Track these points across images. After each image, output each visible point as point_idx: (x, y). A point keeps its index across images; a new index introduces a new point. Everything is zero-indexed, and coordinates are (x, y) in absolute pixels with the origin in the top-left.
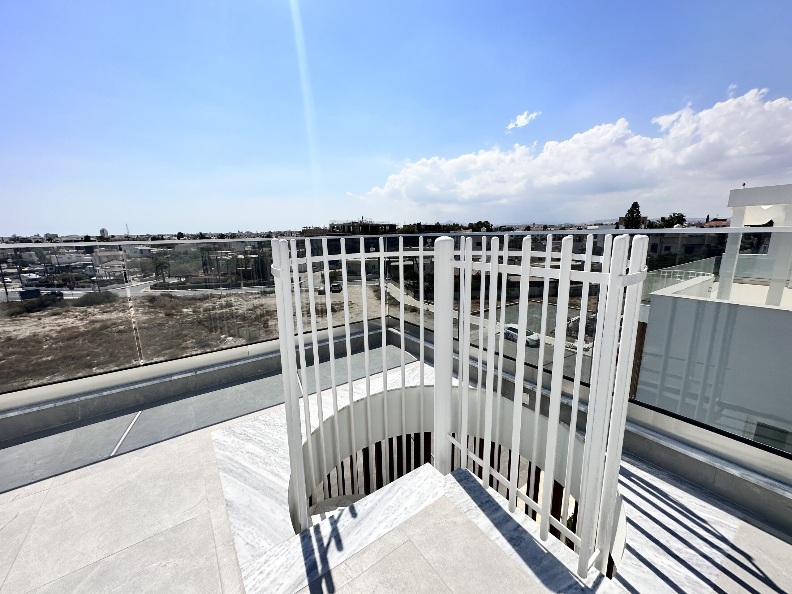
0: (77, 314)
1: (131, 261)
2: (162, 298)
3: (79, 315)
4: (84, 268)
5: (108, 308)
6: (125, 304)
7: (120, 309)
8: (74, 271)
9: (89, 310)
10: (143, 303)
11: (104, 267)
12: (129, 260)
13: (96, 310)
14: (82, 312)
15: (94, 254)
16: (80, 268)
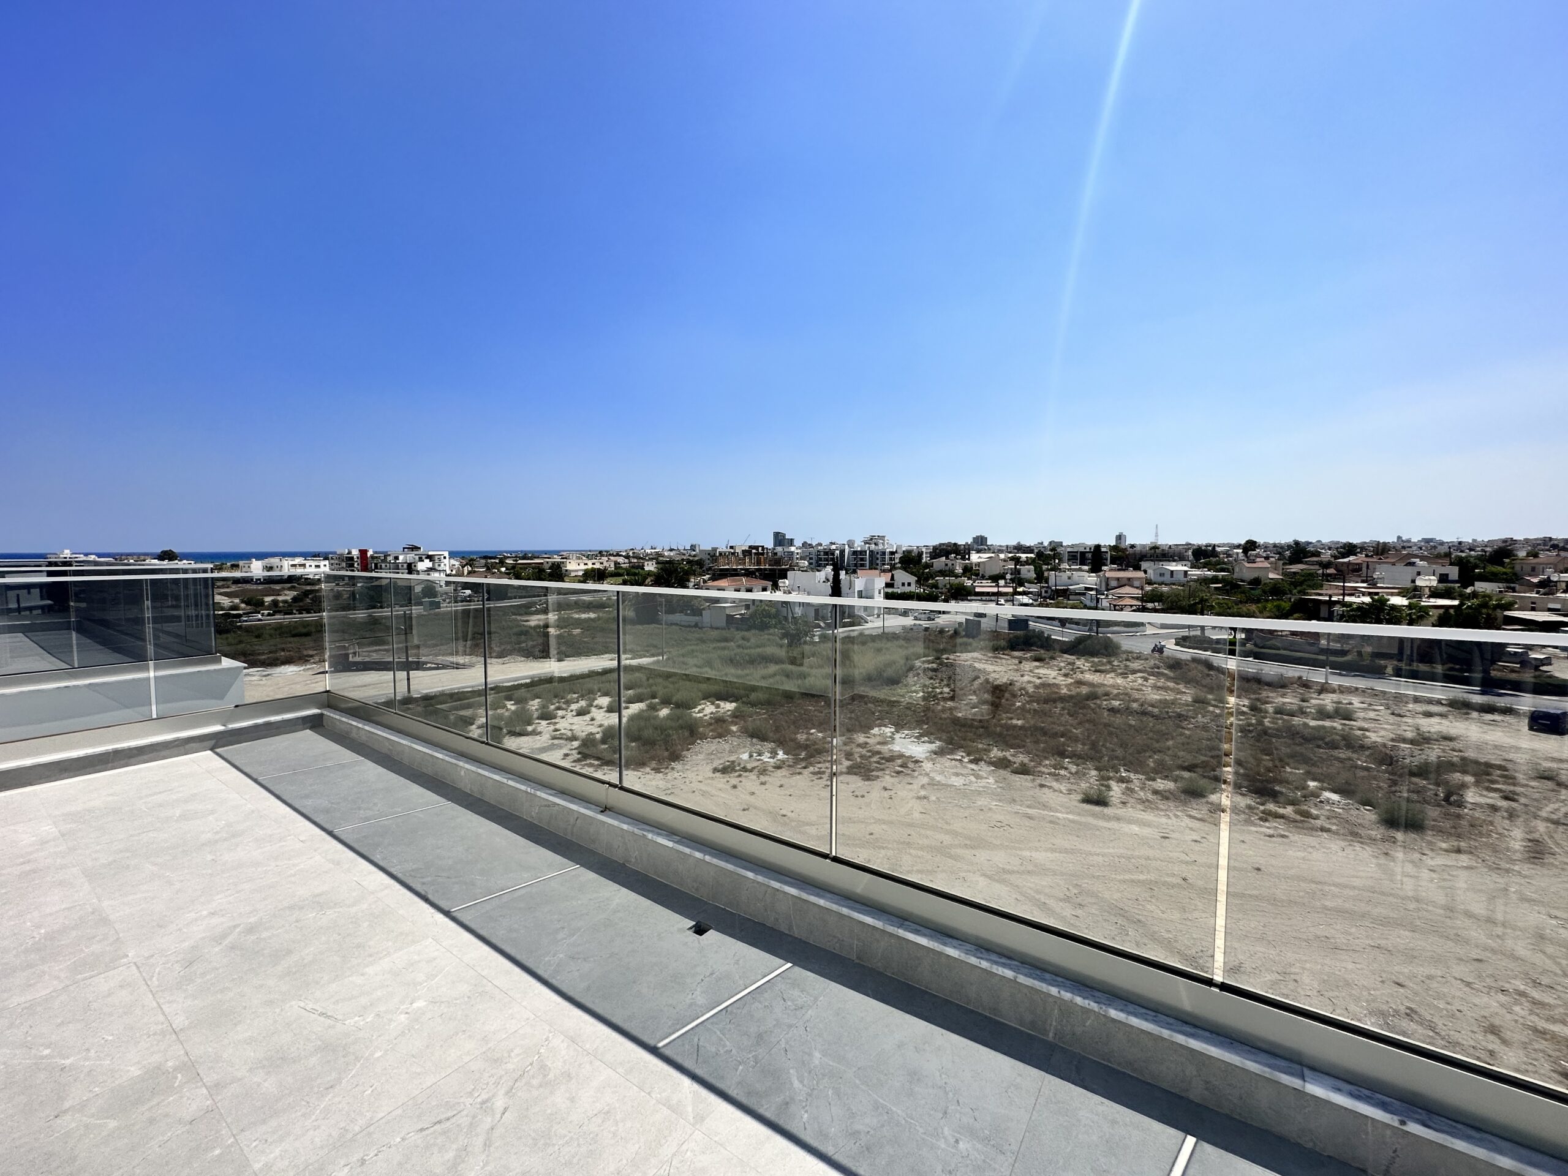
0: (1062, 664)
1: (1153, 590)
2: (1193, 665)
3: (1065, 667)
4: (1084, 594)
5: (1103, 664)
6: (1128, 663)
7: (1119, 671)
8: (1071, 597)
9: (1079, 663)
10: (1158, 668)
11: (1110, 597)
12: (1148, 588)
13: (1086, 664)
14: (1069, 664)
15: (1101, 574)
16: (1080, 594)
